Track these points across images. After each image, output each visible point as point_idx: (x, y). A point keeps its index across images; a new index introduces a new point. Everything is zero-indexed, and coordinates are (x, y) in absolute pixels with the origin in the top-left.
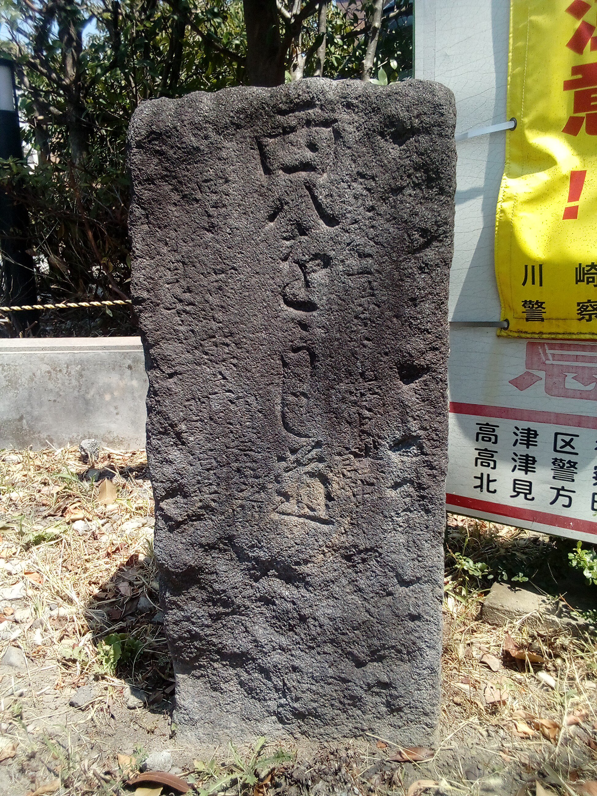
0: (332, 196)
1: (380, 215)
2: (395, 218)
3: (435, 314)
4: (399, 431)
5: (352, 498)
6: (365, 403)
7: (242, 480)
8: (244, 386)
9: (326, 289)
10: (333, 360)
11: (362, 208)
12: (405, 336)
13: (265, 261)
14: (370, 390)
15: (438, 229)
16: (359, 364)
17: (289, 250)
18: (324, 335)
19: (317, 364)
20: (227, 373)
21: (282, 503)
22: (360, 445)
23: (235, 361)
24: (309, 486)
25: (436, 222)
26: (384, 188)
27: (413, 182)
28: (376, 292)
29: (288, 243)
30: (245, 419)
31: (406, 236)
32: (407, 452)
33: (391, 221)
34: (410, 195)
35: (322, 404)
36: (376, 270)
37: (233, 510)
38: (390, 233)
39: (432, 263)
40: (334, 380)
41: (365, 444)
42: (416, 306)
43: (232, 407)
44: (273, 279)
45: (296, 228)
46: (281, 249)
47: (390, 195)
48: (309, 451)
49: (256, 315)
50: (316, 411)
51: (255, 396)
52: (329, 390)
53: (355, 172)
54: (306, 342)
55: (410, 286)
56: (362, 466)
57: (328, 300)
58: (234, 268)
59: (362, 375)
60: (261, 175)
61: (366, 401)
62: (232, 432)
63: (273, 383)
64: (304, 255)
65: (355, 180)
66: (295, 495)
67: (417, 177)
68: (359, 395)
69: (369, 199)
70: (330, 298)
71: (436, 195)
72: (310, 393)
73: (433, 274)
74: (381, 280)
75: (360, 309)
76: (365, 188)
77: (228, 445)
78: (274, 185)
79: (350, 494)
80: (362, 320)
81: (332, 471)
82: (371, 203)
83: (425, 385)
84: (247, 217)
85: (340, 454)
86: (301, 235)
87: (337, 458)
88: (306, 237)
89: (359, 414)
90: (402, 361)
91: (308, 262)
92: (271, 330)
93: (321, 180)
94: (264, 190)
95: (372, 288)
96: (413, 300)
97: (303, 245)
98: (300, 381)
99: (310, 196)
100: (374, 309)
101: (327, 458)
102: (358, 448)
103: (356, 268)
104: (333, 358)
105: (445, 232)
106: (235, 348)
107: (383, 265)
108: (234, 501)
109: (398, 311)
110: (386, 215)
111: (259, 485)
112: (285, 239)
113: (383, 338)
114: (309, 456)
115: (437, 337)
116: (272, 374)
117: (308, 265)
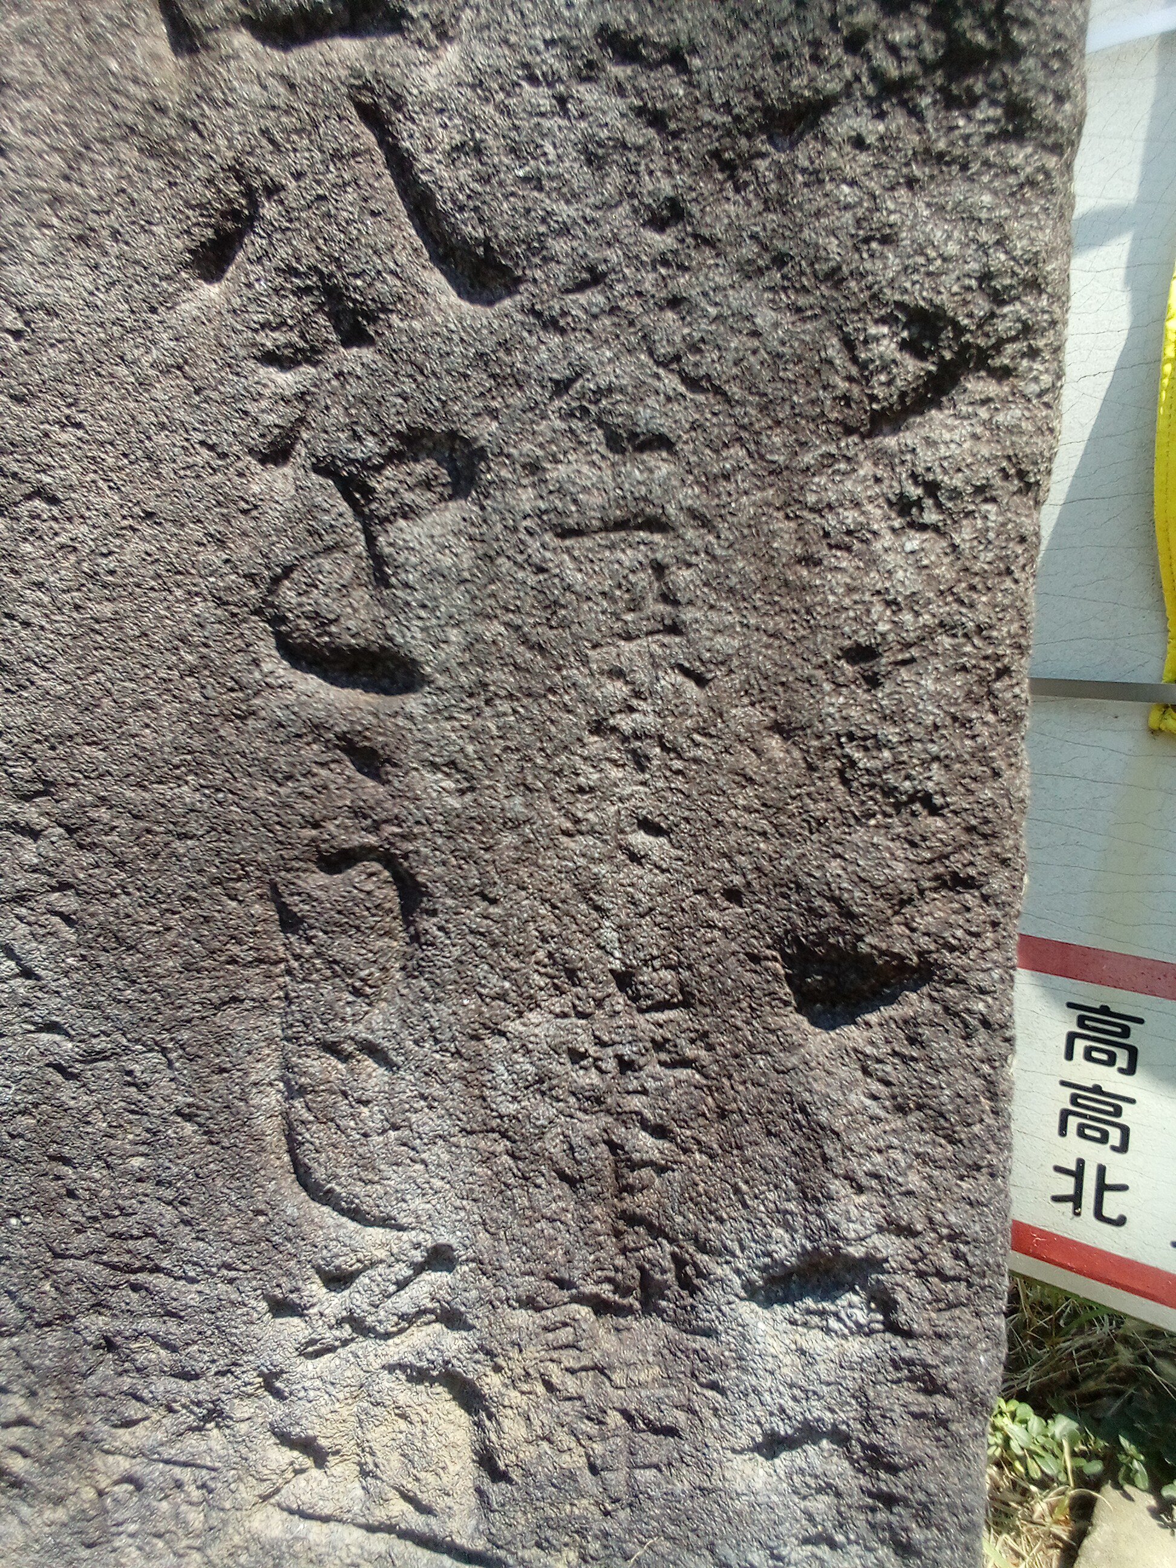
0: (478, 151)
1: (709, 242)
2: (780, 260)
3: (965, 723)
4: (789, 1228)
5: (586, 1479)
6: (636, 1102)
7: (126, 1382)
8: (112, 1011)
9: (459, 597)
10: (494, 910)
11: (624, 209)
12: (821, 823)
13: (182, 460)
14: (659, 1046)
15: (992, 315)
16: (609, 934)
17: (292, 412)
18: (454, 802)
19: (428, 924)
20: (37, 954)
21: (297, 1472)
22: (617, 1270)
23: (69, 902)
24: (404, 1416)
25: (986, 277)
26: (727, 107)
27: (876, 75)
28: (688, 615)
29: (286, 380)
30: (124, 1142)
31: (834, 349)
32: (822, 1313)
33: (760, 272)
34: (859, 143)
35: (454, 1095)
36: (692, 513)
37: (101, 1494)
38: (755, 334)
39: (957, 481)
40: (502, 997)
41: (641, 1268)
42: (873, 682)
43: (67, 1093)
44: (221, 543)
45: (320, 307)
46: (252, 408)
47: (761, 144)
48: (402, 1285)
49: (147, 705)
50: (427, 1121)
51: (164, 1051)
52: (477, 1038)
53: (587, 31)
54: (376, 827)
55: (850, 590)
56: (627, 1355)
57: (469, 647)
58: (39, 492)
59: (624, 979)
60: (155, 57)
61: (644, 1092)
62: (71, 1194)
63: (235, 999)
64: (356, 437)
65: (588, 73)
66: (349, 1447)
67: (893, 49)
68: (610, 1065)
69: (659, 163)
70: (479, 639)
71: (989, 138)
72: (400, 1048)
73: (964, 535)
74: (714, 558)
75: (618, 689)
76: (640, 112)
77: (59, 1248)
78: (213, 102)
79: (575, 1460)
80: (625, 739)
81: (497, 1369)
82: (666, 187)
83: (912, 1041)
84: (93, 255)
85: (530, 1303)
86: (347, 343)
87: (522, 1317)
88: (367, 354)
89: (613, 1147)
90: (807, 930)
91: (379, 469)
92: (220, 772)
93: (429, 74)
94: (167, 126)
95: (668, 598)
96: (860, 654)
97: (354, 388)
98: (356, 992)
99: (379, 155)
100: (678, 692)
101: (480, 1317)
102: (609, 1280)
103: (596, 499)
104: (494, 902)
105: (1027, 330)
106: (66, 846)
107: (724, 486)
108: (99, 1461)
109: (790, 705)
110: (738, 243)
111: (199, 1404)
112: (270, 358)
113: (719, 823)
114: (404, 1302)
115: (970, 829)
116: (233, 961)
117: (380, 484)
